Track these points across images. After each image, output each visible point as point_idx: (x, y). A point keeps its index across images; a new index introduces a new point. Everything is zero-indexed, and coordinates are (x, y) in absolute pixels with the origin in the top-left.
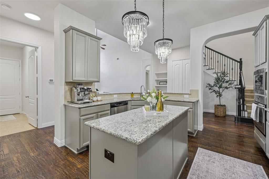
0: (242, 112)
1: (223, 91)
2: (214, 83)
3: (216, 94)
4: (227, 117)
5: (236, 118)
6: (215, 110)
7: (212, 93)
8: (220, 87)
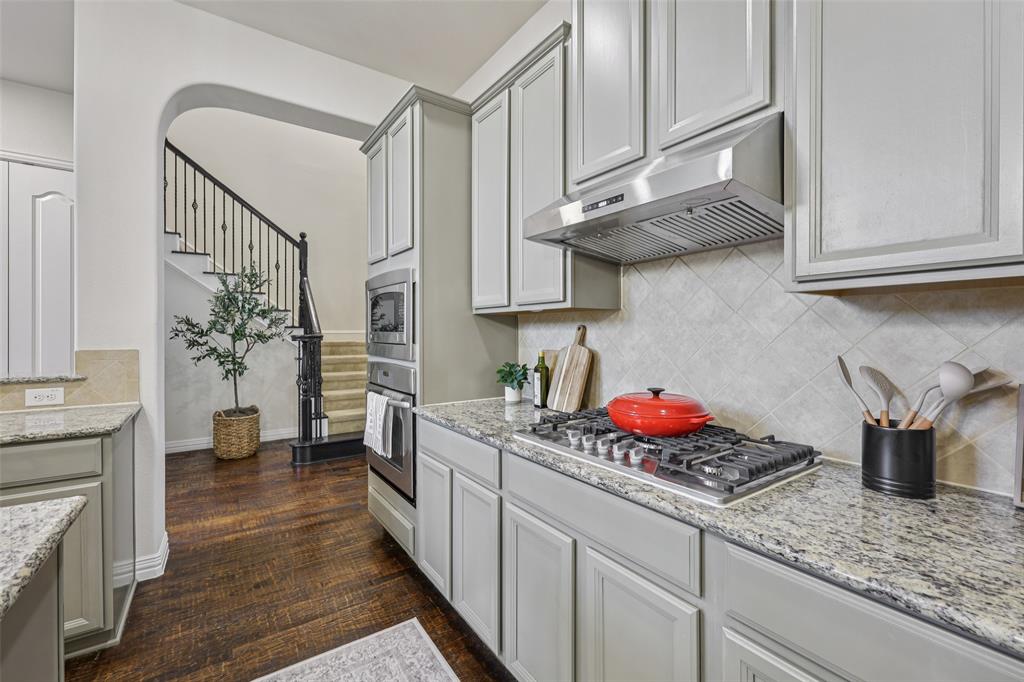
0: (314, 422)
1: (247, 350)
2: (213, 318)
3: (221, 363)
4: (262, 456)
5: (298, 450)
6: (216, 436)
7: (202, 361)
8: (238, 334)
